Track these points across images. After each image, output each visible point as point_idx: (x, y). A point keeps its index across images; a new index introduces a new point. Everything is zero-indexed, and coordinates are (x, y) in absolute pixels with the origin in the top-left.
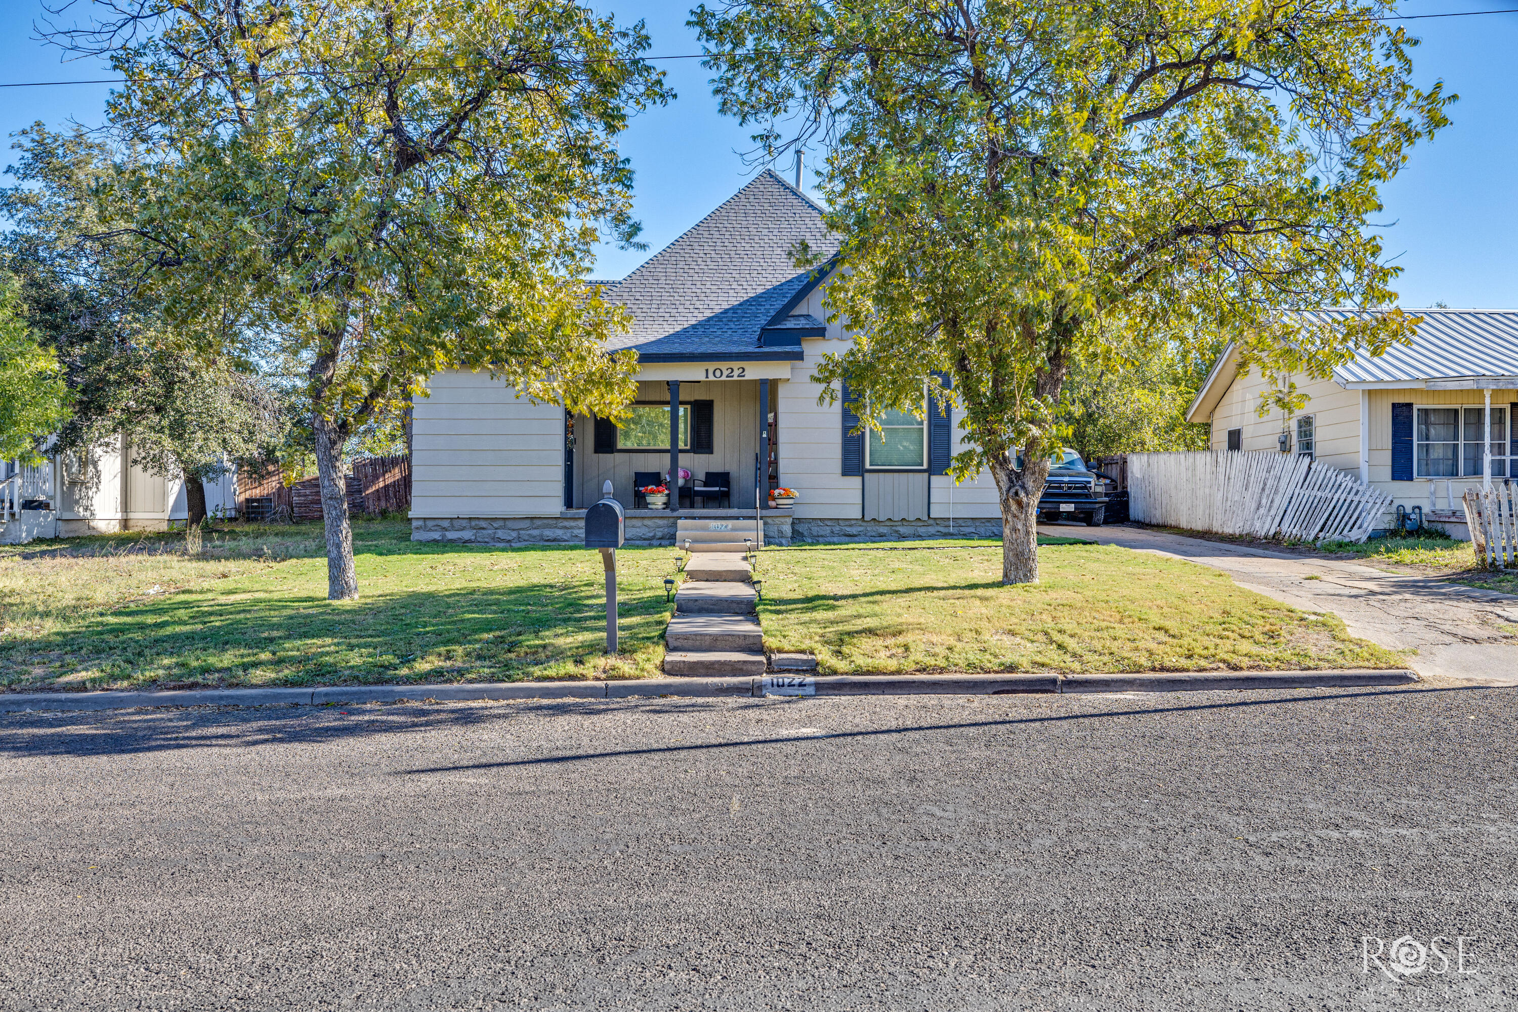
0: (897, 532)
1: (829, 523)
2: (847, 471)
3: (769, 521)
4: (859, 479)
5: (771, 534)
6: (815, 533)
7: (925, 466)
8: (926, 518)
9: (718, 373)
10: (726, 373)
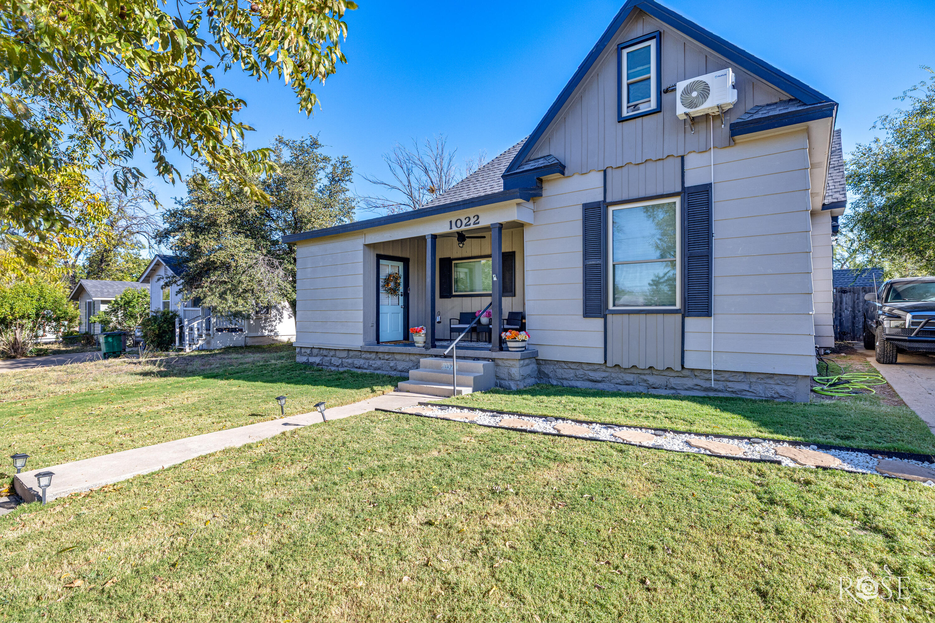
0: (645, 381)
1: (573, 366)
2: (588, 313)
3: (500, 362)
4: (601, 321)
5: (502, 376)
6: (560, 376)
7: (678, 306)
8: (679, 368)
9: (459, 223)
10: (464, 222)
